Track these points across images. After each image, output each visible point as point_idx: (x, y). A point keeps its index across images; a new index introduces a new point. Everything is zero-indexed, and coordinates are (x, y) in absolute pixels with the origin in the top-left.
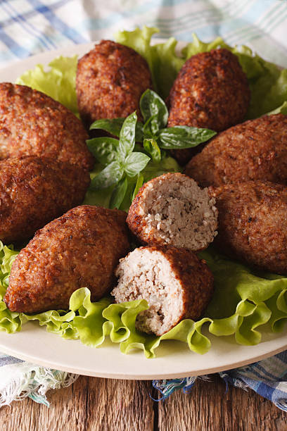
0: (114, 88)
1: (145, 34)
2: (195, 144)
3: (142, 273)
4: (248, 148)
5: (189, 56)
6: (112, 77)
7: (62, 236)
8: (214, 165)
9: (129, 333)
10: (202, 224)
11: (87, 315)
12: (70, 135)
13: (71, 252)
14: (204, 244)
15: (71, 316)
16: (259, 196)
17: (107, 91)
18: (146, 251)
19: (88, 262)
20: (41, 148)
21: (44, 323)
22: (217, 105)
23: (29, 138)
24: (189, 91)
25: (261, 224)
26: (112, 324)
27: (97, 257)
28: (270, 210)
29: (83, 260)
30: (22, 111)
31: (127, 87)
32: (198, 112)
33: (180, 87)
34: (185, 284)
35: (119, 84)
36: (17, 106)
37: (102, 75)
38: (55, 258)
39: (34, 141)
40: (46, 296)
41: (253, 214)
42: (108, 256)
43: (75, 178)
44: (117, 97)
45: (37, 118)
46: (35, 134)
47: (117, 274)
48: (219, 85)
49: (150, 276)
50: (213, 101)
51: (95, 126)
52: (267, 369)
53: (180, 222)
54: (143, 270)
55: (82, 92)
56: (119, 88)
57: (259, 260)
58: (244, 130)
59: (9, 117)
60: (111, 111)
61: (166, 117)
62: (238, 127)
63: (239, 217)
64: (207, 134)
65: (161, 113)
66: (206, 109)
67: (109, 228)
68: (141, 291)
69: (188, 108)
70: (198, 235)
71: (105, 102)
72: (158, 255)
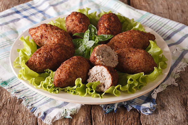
0: (79, 24)
1: (86, 10)
2: (107, 39)
3: (97, 73)
4: (124, 39)
5: (101, 16)
6: (79, 21)
7: (71, 63)
8: (114, 45)
9: (94, 91)
10: (113, 60)
11: (81, 86)
12: (67, 38)
13: (74, 68)
14: (115, 66)
15: (75, 87)
16: (130, 51)
17: (77, 25)
18: (99, 66)
19: (80, 71)
20: (58, 42)
21: (66, 91)
22: (113, 28)
23: (54, 39)
24: (103, 24)
25: (132, 59)
26: (89, 89)
27: (82, 69)
28: (134, 55)
29: (78, 70)
30: (51, 31)
31: (84, 24)
32: (107, 30)
33: (100, 23)
34: (112, 75)
35: (81, 23)
36: (49, 30)
37: (75, 20)
38: (69, 69)
39: (56, 40)
40: (67, 81)
41: (129, 56)
42: (85, 69)
43: (71, 50)
44: (81, 27)
45: (56, 33)
46: (56, 38)
47: (88, 75)
48: (113, 22)
49: (100, 74)
50: (111, 27)
51: (74, 35)
52: (137, 102)
53: (107, 59)
54: (98, 72)
55: (69, 26)
56: (81, 24)
57: (132, 71)
58: (123, 34)
59: (47, 33)
60: (79, 31)
61: (97, 33)
62: (120, 34)
63: (125, 57)
64: (110, 36)
65: (95, 31)
66: (110, 30)
67: (85, 62)
68: (97, 79)
69: (104, 29)
70: (112, 63)
71: (77, 28)
72: (103, 67)
